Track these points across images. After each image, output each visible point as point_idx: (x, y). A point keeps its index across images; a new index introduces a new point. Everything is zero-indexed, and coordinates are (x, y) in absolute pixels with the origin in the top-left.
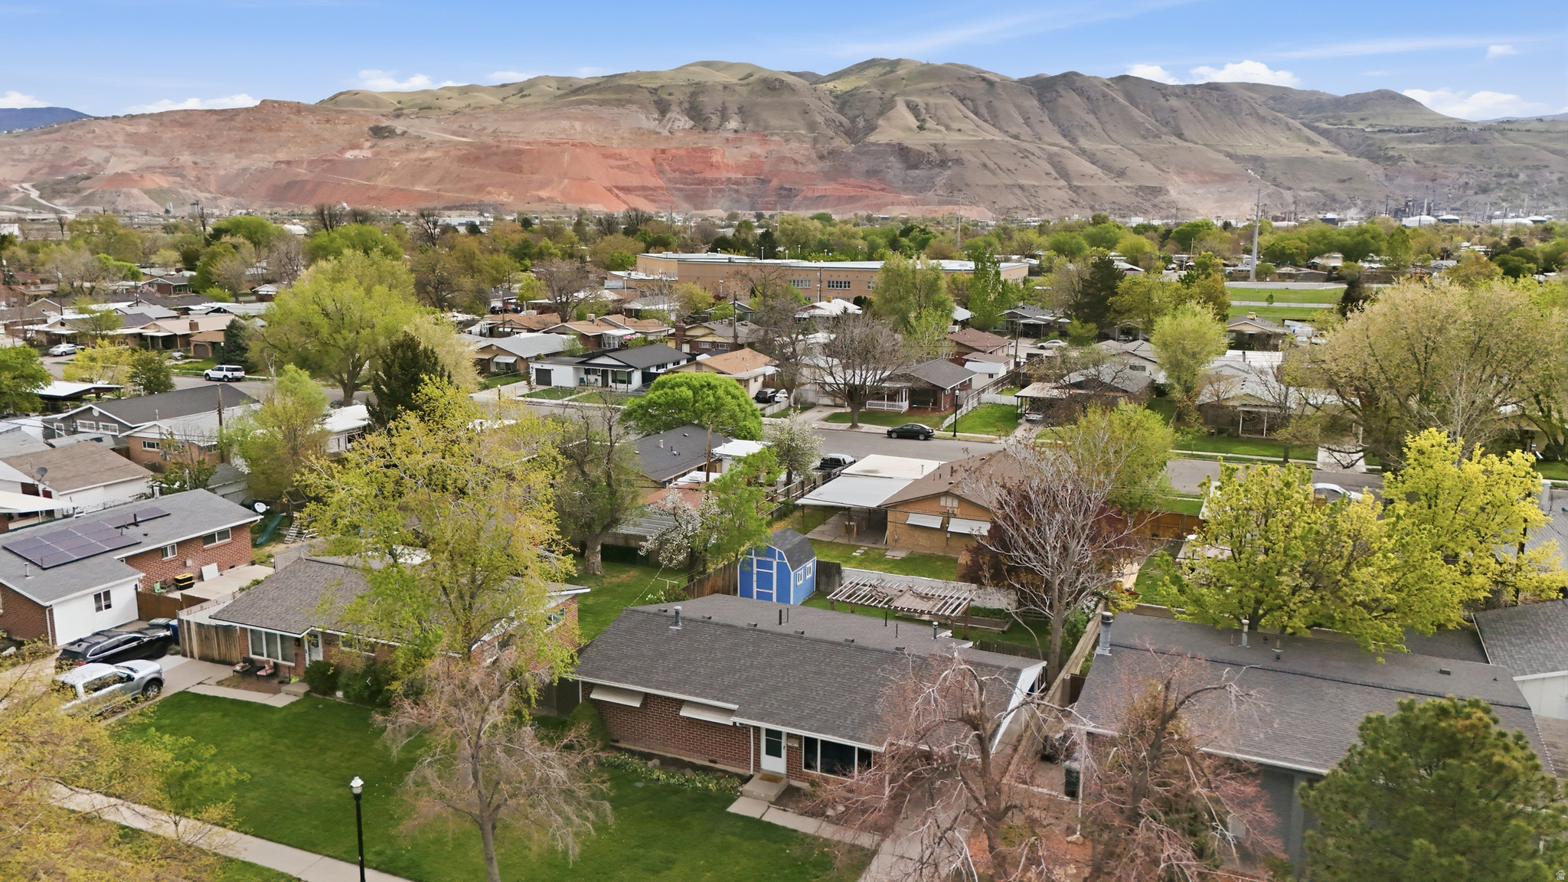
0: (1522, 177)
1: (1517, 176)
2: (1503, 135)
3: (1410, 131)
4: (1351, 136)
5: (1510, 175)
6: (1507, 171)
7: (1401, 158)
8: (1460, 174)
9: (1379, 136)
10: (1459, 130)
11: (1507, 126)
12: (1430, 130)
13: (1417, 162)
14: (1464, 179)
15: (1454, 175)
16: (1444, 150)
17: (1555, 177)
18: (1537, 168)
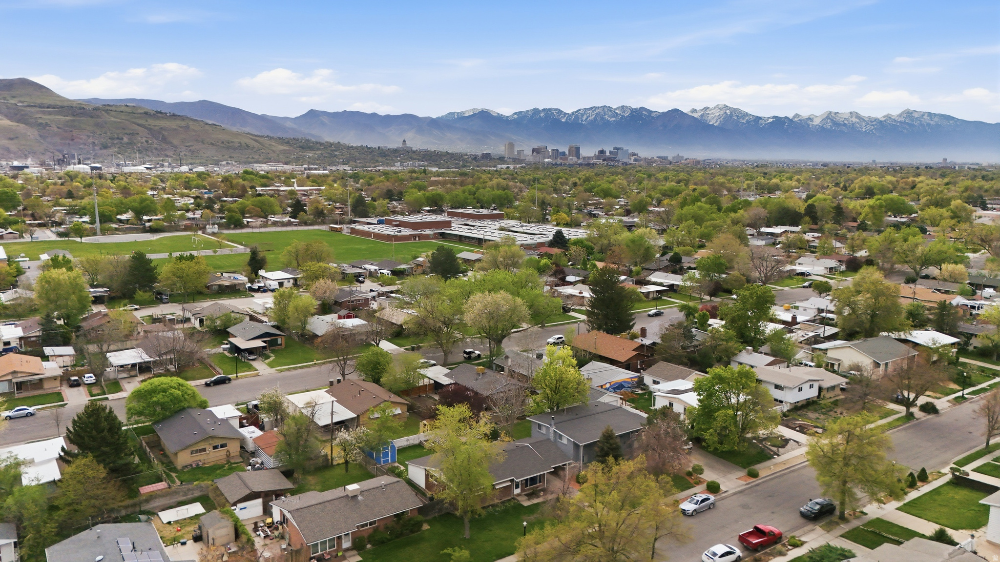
0: (125, 140)
1: (122, 139)
2: (108, 114)
3: (48, 108)
4: (8, 108)
5: (118, 138)
6: (116, 136)
7: (47, 124)
8: (89, 137)
9: (28, 109)
10: (80, 108)
11: (109, 108)
12: (62, 107)
13: (58, 128)
14: (91, 140)
15: (84, 137)
16: (73, 121)
17: (144, 140)
18: (133, 134)
